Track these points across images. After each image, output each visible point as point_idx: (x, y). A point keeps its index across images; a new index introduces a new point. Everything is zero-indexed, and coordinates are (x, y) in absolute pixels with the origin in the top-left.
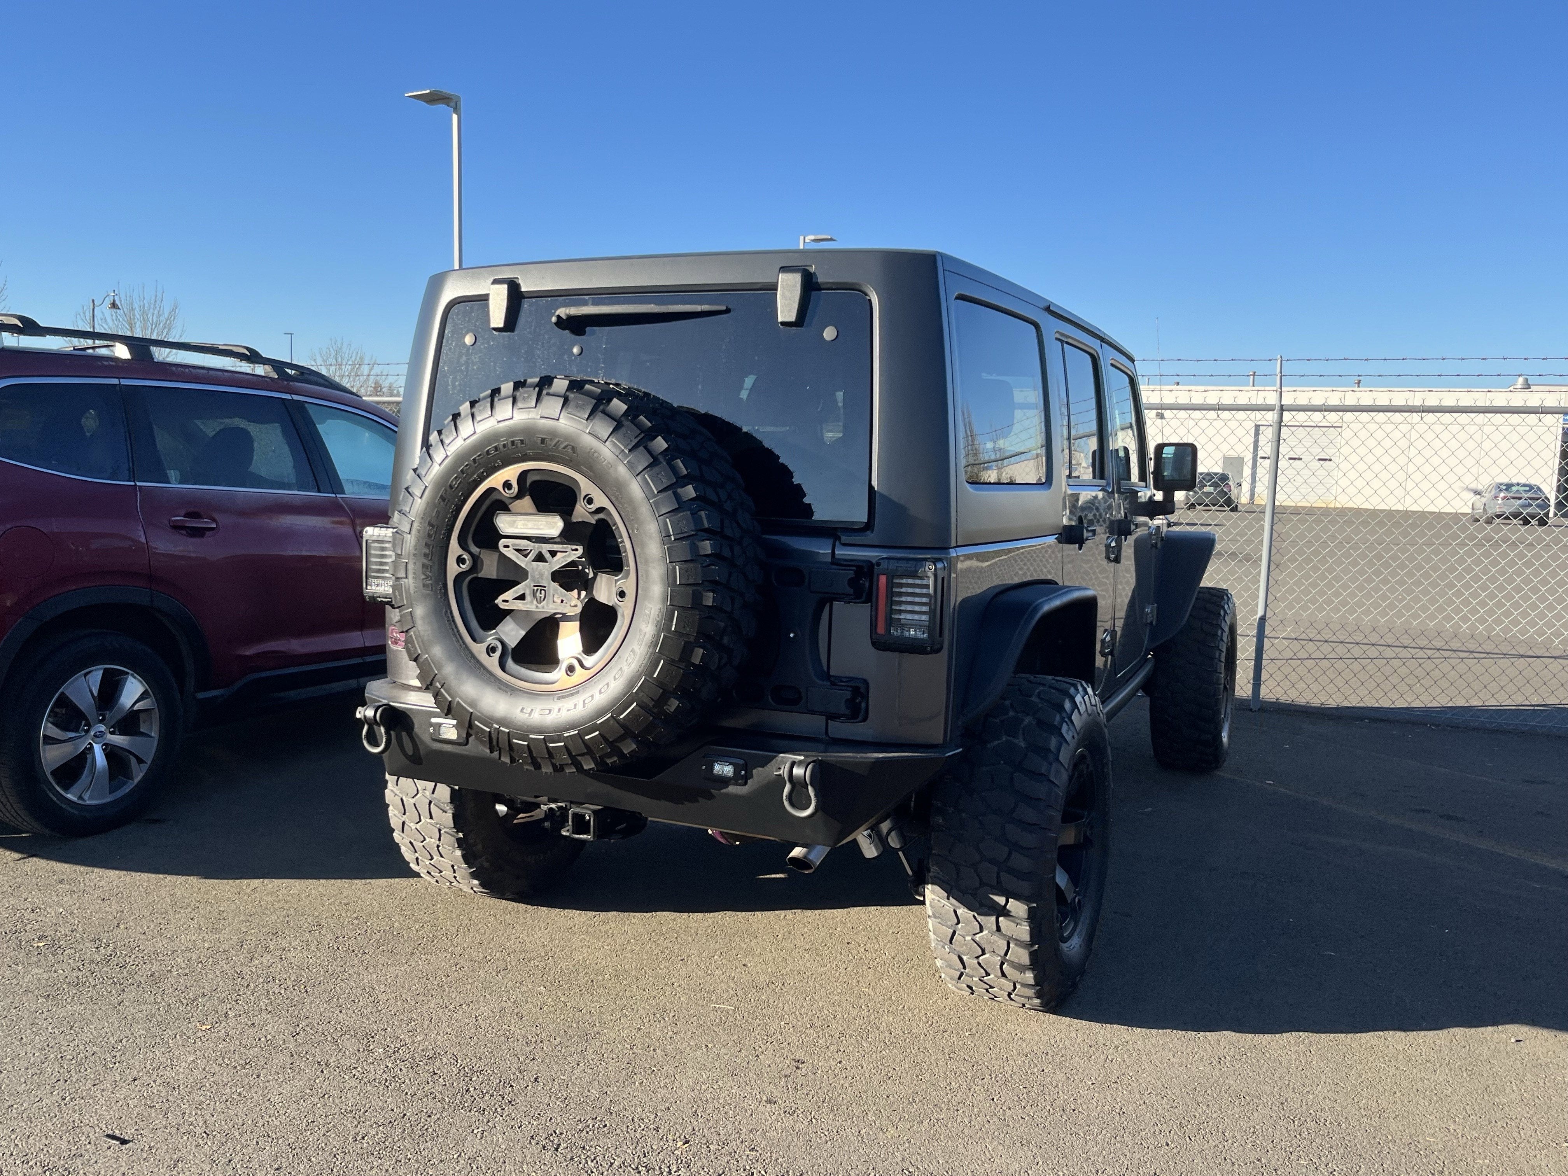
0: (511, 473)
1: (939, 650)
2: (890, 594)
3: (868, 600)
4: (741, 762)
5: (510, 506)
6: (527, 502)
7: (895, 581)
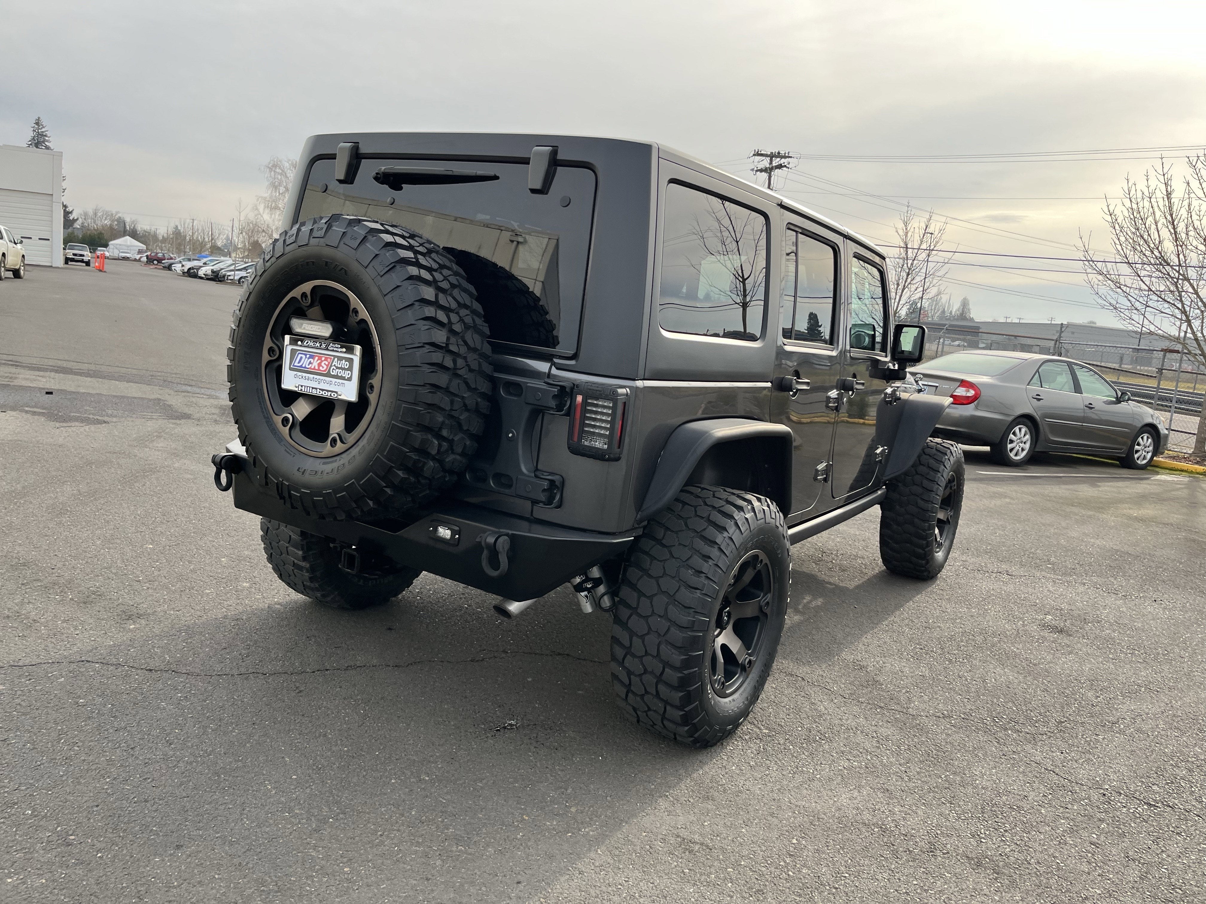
0: (307, 287)
1: (618, 459)
2: (584, 411)
3: (568, 414)
4: (457, 528)
5: (307, 313)
6: (316, 310)
7: (589, 401)
